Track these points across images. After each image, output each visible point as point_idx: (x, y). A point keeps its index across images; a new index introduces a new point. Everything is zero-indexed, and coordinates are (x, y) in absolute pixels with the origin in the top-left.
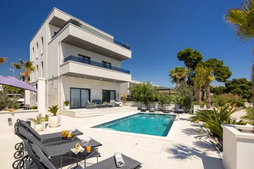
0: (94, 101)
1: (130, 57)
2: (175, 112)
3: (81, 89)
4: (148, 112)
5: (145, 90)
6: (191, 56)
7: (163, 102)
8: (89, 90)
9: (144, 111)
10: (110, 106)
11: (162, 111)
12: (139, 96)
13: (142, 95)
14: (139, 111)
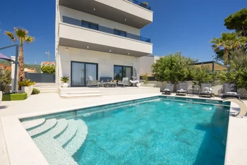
0: (101, 79)
1: (151, 20)
2: (224, 97)
3: (85, 63)
4: (173, 95)
5: (171, 64)
7: (200, 81)
8: (97, 64)
9: (168, 93)
10: (122, 86)
12: (162, 73)
13: (167, 71)
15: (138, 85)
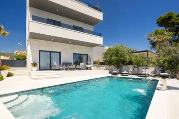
0: (64, 64)
1: (102, 19)
3: (51, 52)
4: (119, 75)
5: (117, 52)
6: (173, 20)
7: (138, 65)
8: (60, 53)
9: (116, 74)
10: (79, 69)
11: (138, 75)
12: (110, 59)
13: (114, 58)
14: (110, 75)
15: (92, 68)
